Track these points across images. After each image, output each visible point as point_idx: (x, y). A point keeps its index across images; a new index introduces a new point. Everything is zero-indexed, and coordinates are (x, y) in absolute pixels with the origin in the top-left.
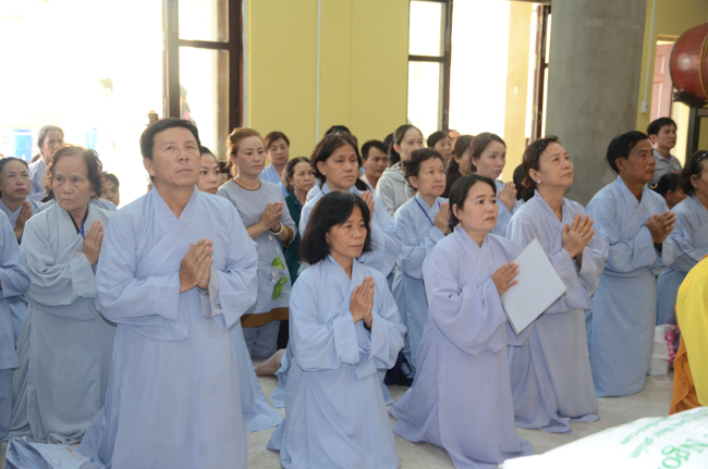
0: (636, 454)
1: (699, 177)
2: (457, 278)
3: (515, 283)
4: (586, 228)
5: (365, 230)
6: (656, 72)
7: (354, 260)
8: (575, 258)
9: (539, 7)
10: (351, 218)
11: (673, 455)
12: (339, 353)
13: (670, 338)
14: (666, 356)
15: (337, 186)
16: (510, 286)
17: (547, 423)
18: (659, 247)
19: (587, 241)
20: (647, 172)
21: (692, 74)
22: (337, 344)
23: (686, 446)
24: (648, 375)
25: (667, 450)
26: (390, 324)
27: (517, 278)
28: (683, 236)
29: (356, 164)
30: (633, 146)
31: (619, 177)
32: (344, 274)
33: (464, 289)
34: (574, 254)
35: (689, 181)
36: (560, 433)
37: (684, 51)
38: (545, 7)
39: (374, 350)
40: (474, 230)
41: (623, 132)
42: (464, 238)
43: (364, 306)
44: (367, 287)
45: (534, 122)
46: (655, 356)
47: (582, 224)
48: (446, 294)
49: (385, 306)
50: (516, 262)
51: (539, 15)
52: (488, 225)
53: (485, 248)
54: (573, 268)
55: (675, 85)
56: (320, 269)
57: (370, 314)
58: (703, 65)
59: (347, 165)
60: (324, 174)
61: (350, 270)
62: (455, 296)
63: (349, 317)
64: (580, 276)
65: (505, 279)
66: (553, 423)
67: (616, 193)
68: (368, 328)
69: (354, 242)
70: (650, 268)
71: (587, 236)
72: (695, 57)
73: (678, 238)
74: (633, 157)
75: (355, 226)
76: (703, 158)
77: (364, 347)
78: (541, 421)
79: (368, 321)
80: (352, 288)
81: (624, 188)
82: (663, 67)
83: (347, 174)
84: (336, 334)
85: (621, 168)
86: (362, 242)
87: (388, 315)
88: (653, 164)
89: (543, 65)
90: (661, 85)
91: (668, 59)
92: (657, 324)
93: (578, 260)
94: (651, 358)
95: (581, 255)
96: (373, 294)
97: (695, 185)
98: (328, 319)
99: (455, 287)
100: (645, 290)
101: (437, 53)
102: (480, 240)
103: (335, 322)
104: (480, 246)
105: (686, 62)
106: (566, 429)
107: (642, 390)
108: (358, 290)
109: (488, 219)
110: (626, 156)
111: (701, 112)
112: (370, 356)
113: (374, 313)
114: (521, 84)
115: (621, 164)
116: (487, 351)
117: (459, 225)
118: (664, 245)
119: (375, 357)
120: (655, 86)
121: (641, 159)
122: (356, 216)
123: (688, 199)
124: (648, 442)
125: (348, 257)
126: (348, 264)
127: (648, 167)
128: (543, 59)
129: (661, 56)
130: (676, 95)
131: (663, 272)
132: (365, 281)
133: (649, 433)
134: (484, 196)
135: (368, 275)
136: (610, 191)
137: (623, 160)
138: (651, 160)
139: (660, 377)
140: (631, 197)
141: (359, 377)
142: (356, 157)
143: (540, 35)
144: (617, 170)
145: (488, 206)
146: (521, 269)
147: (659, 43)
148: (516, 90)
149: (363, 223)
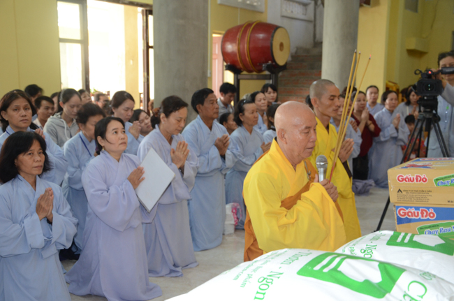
0: (244, 285)
1: (244, 114)
2: (105, 182)
3: (143, 179)
4: (184, 149)
5: (43, 156)
6: (213, 53)
7: (38, 177)
8: (180, 168)
9: (143, 11)
10: (32, 148)
11: (264, 282)
12: (30, 241)
13: (234, 211)
14: (233, 222)
15: (17, 127)
16: (140, 182)
17: (168, 272)
18: (223, 157)
19: (186, 157)
20: (215, 113)
21: (233, 54)
22: (28, 235)
23: (270, 276)
24: (223, 234)
25: (260, 280)
26: (66, 219)
27: (144, 176)
28: (237, 149)
29: (30, 111)
30: (206, 97)
31: (198, 116)
32: (30, 188)
33: (110, 188)
34: (179, 166)
35: (238, 118)
36: (177, 277)
37: (228, 41)
38: (146, 11)
39: (55, 237)
40: (113, 152)
41: (201, 88)
42: (107, 157)
43: (46, 208)
44: (48, 194)
45: (144, 83)
46: (227, 223)
47: (181, 146)
48: (100, 192)
49: (61, 207)
50: (141, 166)
51: (143, 15)
52: (122, 147)
53: (122, 163)
54: (179, 174)
55: (225, 60)
56: (12, 185)
57: (51, 214)
58: (239, 50)
59: (23, 112)
60: (7, 119)
61: (34, 184)
62: (105, 193)
63: (36, 216)
64: (183, 179)
65: (136, 178)
66: (172, 271)
67: (197, 126)
68: (50, 222)
69: (36, 164)
70: (220, 170)
71: (185, 153)
72: (234, 45)
73: (235, 151)
74: (206, 104)
75: (36, 153)
76: (244, 103)
77: (47, 236)
78: (165, 271)
79: (50, 218)
80: (38, 196)
81: (202, 123)
82: (217, 50)
83: (22, 118)
84: (26, 228)
85: (199, 110)
86: (42, 164)
87: (63, 213)
88: (217, 108)
89: (148, 47)
90: (217, 61)
91: (220, 45)
92: (227, 203)
93: (182, 169)
94: (224, 224)
95: (184, 166)
96: (52, 200)
97: (242, 120)
98: (20, 219)
99: (104, 187)
100: (218, 184)
101: (78, 37)
102: (118, 158)
103: (25, 221)
104: (118, 161)
105: (230, 47)
106: (180, 274)
107: (221, 244)
108: (42, 198)
109: (121, 144)
110: (202, 103)
111: (240, 76)
112: (53, 242)
113: (54, 212)
114: (135, 58)
115: (200, 108)
116: (130, 228)
117: (103, 150)
118: (226, 156)
119: (55, 242)
120: (213, 61)
121: (211, 105)
122: (35, 147)
123: (240, 128)
124: (249, 276)
125: (32, 175)
126: (33, 180)
127: (215, 110)
128: (147, 43)
129: (215, 43)
130: (226, 66)
131: (228, 172)
132: (46, 191)
133: (249, 271)
134: (117, 129)
135: (47, 187)
136: (193, 125)
137: (201, 106)
138: (216, 106)
139: (230, 235)
140: (206, 128)
141: (44, 257)
142: (29, 106)
143: (145, 28)
144: (198, 112)
145: (121, 135)
146: (146, 170)
147: (214, 35)
148: (131, 62)
149: (41, 151)
